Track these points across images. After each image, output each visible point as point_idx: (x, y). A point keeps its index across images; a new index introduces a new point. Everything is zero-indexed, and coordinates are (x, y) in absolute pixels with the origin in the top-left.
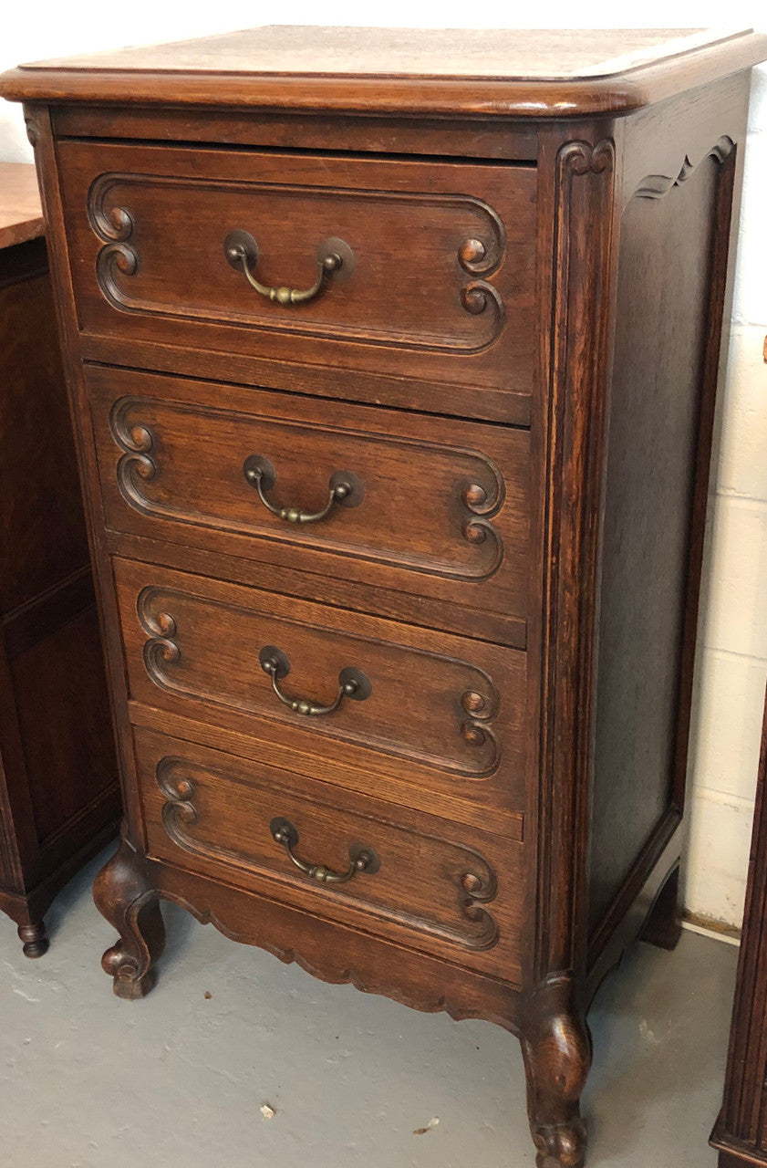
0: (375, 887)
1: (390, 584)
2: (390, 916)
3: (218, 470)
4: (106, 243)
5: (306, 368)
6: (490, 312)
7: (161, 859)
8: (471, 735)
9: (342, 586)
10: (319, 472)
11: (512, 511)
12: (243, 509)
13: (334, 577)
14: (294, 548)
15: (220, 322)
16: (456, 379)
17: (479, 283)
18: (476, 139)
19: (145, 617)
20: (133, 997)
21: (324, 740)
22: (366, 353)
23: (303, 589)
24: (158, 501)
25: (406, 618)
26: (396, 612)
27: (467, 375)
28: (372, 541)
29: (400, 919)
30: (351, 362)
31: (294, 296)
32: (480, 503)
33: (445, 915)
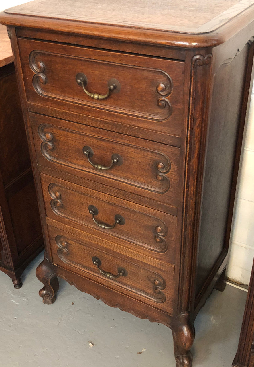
0: (126, 280)
1: (131, 191)
2: (131, 289)
3: (74, 149)
4: (35, 73)
5: (103, 121)
6: (167, 108)
7: (57, 265)
8: (158, 240)
9: (115, 190)
10: (108, 153)
11: (173, 173)
12: (82, 162)
13: (113, 187)
14: (100, 176)
15: (75, 103)
16: (155, 129)
17: (163, 98)
18: (164, 51)
19: (51, 192)
20: (49, 304)
21: (110, 236)
22: (125, 118)
23: (102, 190)
24: (55, 157)
25: (137, 202)
26: (133, 200)
27: (159, 128)
28: (126, 177)
29: (134, 291)
30: (119, 120)
31: (100, 97)
32: (163, 168)
33: (149, 291)
